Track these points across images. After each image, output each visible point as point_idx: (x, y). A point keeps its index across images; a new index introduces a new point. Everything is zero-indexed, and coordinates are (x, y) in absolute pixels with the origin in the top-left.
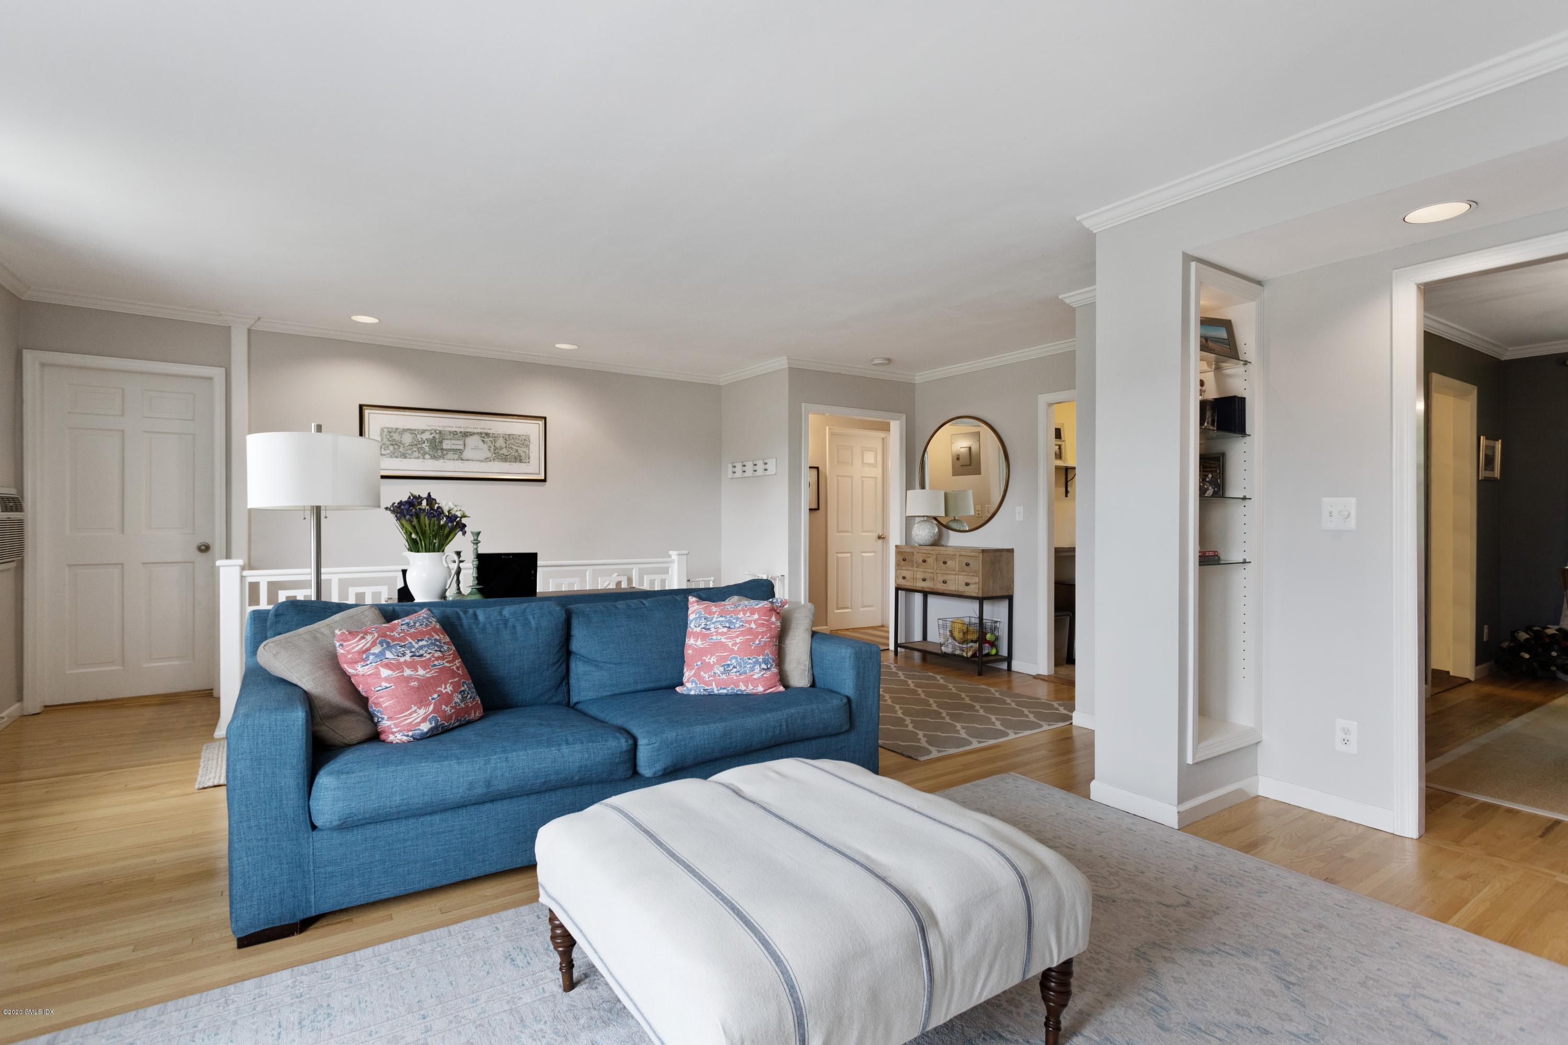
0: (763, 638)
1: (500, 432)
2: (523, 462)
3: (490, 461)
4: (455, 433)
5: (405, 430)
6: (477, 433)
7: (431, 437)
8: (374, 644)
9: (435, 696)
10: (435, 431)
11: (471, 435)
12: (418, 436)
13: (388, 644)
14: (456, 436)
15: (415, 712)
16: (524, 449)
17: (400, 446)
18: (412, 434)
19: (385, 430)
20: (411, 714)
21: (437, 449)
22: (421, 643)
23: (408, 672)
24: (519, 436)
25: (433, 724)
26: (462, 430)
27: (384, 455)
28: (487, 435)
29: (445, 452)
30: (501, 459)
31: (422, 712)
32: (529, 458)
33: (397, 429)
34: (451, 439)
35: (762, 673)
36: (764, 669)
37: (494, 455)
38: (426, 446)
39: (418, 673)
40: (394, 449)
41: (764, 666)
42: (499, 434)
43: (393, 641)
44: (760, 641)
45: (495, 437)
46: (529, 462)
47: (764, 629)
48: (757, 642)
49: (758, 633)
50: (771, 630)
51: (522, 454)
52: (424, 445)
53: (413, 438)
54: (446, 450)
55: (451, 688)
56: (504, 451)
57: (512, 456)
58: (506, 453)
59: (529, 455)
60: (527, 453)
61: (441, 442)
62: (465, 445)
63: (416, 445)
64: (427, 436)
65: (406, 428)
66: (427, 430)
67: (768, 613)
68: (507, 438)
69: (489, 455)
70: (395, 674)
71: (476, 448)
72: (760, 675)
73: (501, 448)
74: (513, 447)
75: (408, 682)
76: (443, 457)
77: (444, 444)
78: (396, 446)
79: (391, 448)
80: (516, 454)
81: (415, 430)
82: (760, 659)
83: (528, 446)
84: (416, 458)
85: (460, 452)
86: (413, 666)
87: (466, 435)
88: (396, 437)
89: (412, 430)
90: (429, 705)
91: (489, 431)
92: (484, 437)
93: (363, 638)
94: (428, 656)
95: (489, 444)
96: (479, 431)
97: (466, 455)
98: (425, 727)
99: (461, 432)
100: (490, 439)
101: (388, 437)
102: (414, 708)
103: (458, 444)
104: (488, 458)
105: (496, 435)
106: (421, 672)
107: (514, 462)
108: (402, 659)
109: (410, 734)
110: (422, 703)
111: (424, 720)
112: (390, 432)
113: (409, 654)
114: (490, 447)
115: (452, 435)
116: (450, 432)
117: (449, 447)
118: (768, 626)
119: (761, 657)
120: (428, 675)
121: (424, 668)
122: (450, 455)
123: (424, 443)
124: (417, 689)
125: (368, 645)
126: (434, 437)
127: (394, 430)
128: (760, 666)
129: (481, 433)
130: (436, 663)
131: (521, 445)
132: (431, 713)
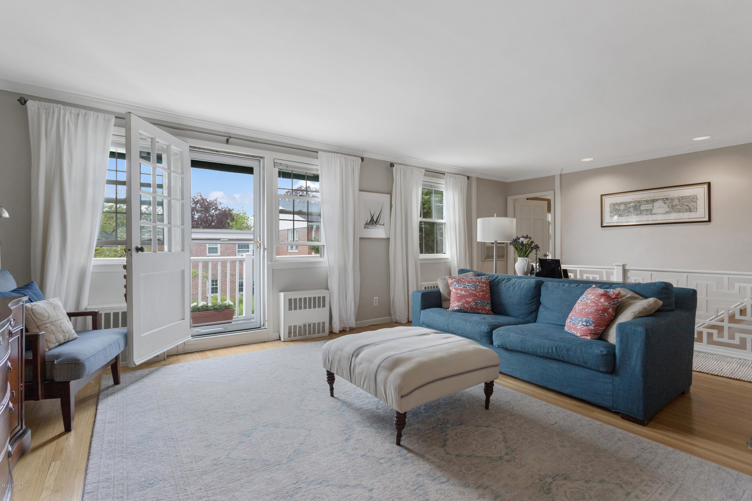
0: (591, 309)
1: (676, 196)
2: (692, 212)
3: (669, 213)
4: (647, 201)
5: (621, 203)
6: (661, 199)
7: (634, 205)
8: (454, 282)
9: (464, 300)
10: (637, 201)
11: (657, 200)
12: (628, 205)
13: (458, 282)
14: (648, 202)
15: (456, 303)
16: (693, 204)
17: (619, 211)
18: (625, 204)
19: (612, 205)
20: (454, 303)
21: (638, 211)
22: (469, 284)
23: (459, 291)
24: (689, 196)
25: (459, 308)
26: (651, 199)
27: (611, 216)
28: (667, 199)
29: (642, 211)
30: (676, 212)
31: (457, 304)
32: (697, 209)
33: (617, 203)
34: (645, 204)
35: (582, 327)
36: (584, 325)
37: (671, 210)
38: (631, 210)
39: (462, 293)
40: (616, 213)
41: (585, 324)
42: (674, 198)
43: (460, 282)
44: (588, 310)
45: (672, 200)
46: (696, 211)
47: (593, 304)
48: (587, 310)
49: (589, 306)
50: (597, 306)
51: (691, 207)
52: (630, 209)
53: (625, 206)
54: (642, 210)
55: (471, 300)
56: (679, 207)
57: (684, 208)
58: (680, 208)
59: (696, 207)
60: (695, 206)
61: (640, 206)
62: (653, 206)
63: (627, 209)
64: (632, 204)
65: (621, 202)
66: (632, 202)
67: (599, 297)
68: (680, 199)
69: (668, 210)
70: (455, 291)
71: (660, 207)
72: (580, 327)
73: (677, 205)
74: (685, 203)
75: (457, 294)
76: (641, 214)
77: (641, 207)
78: (617, 211)
79: (615, 212)
80: (687, 207)
81: (626, 202)
82: (584, 319)
83: (696, 202)
84: (626, 216)
85: (651, 210)
86: (461, 290)
87: (653, 201)
88: (617, 207)
89: (624, 203)
90: (461, 302)
91: (668, 197)
92: (665, 201)
93: (452, 279)
94: (468, 288)
95: (669, 204)
96: (662, 197)
97: (653, 212)
98: (456, 308)
99: (651, 200)
100: (669, 201)
101: (613, 208)
102: (456, 302)
103: (649, 206)
104: (668, 212)
105: (673, 198)
106: (463, 292)
107: (685, 212)
108: (459, 288)
109: (452, 309)
110: (459, 301)
111: (457, 306)
112: (614, 205)
113: (463, 286)
114: (669, 205)
115: (646, 202)
116: (644, 201)
117: (644, 209)
118: (596, 303)
119: (585, 318)
120: (464, 294)
121: (465, 292)
122: (645, 213)
123: (631, 208)
124: (459, 297)
125: (452, 282)
126: (636, 205)
127: (616, 204)
128: (582, 322)
129: (663, 199)
130: (470, 291)
131: (691, 202)
132: (460, 305)
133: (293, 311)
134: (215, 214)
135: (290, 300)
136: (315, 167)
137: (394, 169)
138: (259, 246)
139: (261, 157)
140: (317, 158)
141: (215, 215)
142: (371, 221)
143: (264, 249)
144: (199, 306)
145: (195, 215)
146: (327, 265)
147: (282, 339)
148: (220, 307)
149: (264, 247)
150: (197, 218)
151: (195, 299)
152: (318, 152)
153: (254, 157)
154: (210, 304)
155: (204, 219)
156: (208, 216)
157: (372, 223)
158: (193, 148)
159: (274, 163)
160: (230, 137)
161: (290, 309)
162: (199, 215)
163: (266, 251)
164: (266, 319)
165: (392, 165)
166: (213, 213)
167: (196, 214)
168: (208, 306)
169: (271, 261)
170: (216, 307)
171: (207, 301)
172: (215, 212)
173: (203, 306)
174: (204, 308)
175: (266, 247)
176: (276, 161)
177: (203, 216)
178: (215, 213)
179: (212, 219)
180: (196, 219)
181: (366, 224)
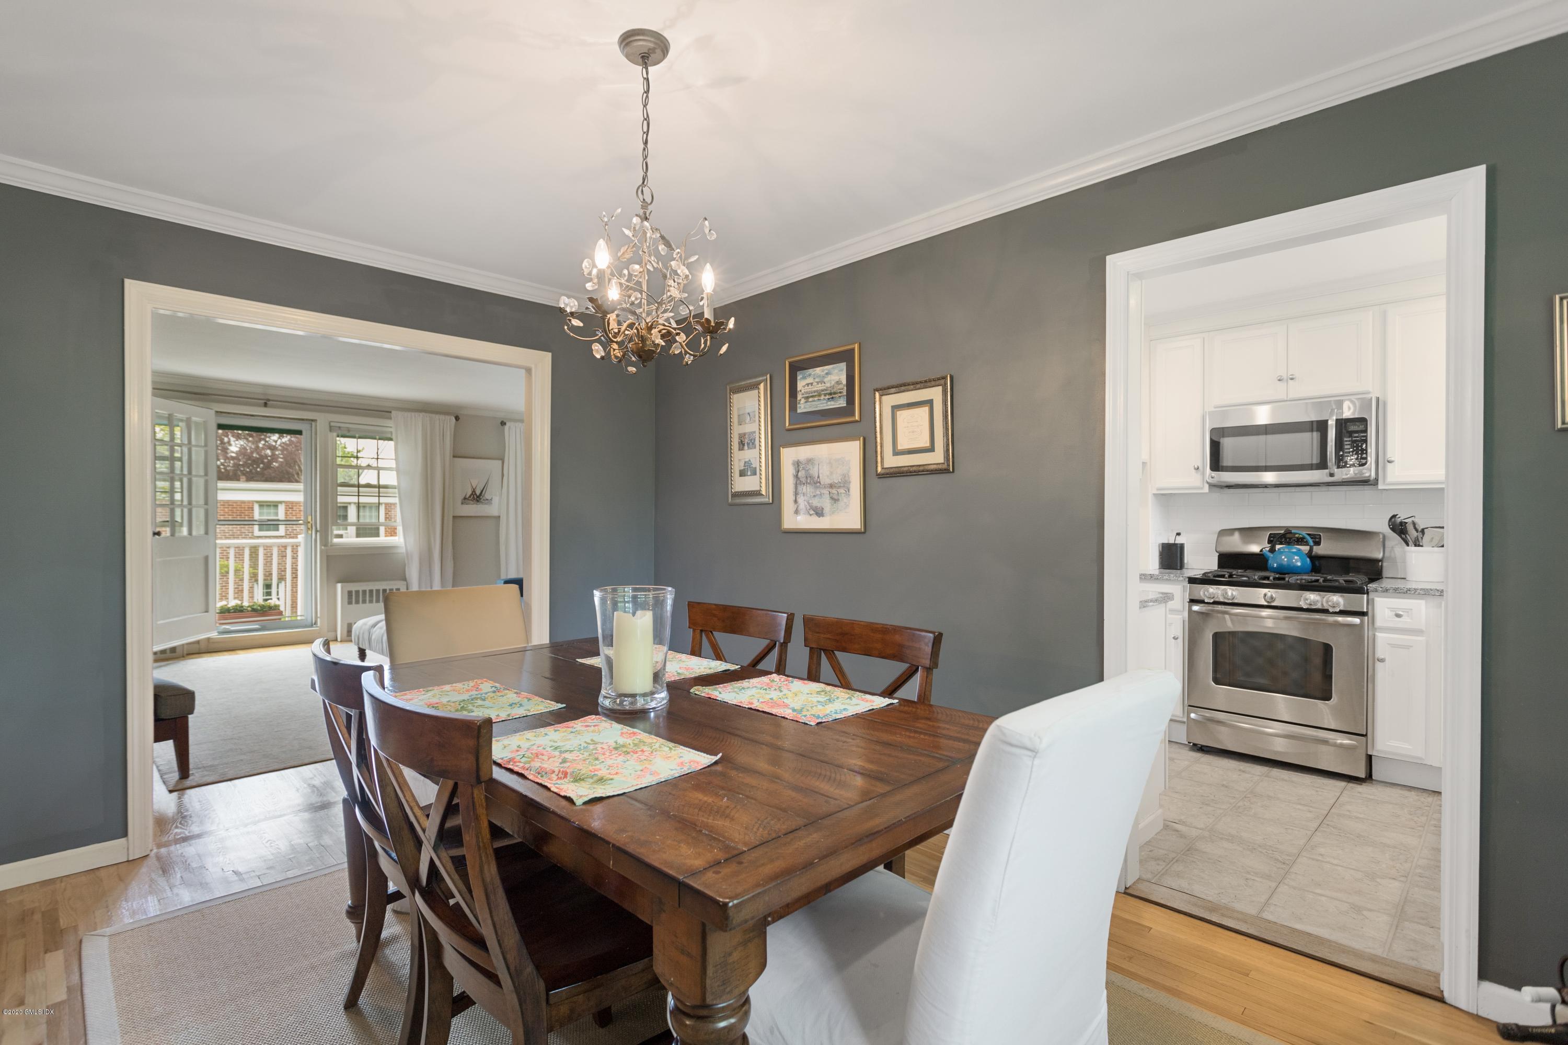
133: (354, 606)
134: (279, 443)
135: (350, 593)
136: (390, 430)
137: (506, 427)
138: (310, 527)
139: (312, 420)
140: (391, 418)
141: (280, 445)
142: (472, 494)
143: (316, 531)
144: (229, 606)
145: (230, 445)
146: (404, 550)
147: (339, 639)
148: (261, 607)
149: (316, 528)
150: (236, 453)
151: (224, 596)
152: (391, 412)
153: (303, 420)
154: (246, 604)
155: (252, 453)
156: (263, 448)
157: (474, 497)
158: (218, 413)
159: (330, 427)
160: (269, 400)
161: (350, 603)
162: (241, 445)
163: (318, 534)
164: (319, 615)
165: (503, 423)
166: (276, 442)
167: (232, 443)
168: (242, 607)
169: (326, 545)
170: (255, 607)
171: (242, 600)
172: (279, 438)
173: (236, 606)
174: (237, 609)
175: (318, 529)
176: (332, 424)
177: (251, 448)
178: (279, 440)
179: (273, 455)
180: (234, 455)
181: (465, 499)
